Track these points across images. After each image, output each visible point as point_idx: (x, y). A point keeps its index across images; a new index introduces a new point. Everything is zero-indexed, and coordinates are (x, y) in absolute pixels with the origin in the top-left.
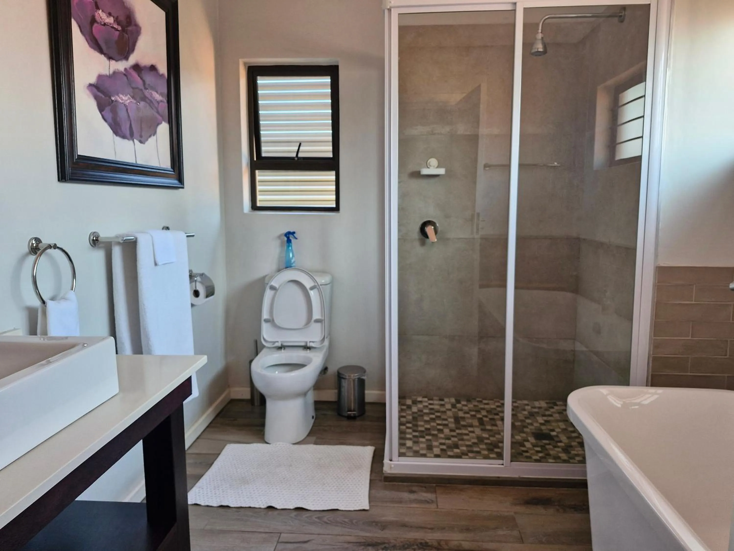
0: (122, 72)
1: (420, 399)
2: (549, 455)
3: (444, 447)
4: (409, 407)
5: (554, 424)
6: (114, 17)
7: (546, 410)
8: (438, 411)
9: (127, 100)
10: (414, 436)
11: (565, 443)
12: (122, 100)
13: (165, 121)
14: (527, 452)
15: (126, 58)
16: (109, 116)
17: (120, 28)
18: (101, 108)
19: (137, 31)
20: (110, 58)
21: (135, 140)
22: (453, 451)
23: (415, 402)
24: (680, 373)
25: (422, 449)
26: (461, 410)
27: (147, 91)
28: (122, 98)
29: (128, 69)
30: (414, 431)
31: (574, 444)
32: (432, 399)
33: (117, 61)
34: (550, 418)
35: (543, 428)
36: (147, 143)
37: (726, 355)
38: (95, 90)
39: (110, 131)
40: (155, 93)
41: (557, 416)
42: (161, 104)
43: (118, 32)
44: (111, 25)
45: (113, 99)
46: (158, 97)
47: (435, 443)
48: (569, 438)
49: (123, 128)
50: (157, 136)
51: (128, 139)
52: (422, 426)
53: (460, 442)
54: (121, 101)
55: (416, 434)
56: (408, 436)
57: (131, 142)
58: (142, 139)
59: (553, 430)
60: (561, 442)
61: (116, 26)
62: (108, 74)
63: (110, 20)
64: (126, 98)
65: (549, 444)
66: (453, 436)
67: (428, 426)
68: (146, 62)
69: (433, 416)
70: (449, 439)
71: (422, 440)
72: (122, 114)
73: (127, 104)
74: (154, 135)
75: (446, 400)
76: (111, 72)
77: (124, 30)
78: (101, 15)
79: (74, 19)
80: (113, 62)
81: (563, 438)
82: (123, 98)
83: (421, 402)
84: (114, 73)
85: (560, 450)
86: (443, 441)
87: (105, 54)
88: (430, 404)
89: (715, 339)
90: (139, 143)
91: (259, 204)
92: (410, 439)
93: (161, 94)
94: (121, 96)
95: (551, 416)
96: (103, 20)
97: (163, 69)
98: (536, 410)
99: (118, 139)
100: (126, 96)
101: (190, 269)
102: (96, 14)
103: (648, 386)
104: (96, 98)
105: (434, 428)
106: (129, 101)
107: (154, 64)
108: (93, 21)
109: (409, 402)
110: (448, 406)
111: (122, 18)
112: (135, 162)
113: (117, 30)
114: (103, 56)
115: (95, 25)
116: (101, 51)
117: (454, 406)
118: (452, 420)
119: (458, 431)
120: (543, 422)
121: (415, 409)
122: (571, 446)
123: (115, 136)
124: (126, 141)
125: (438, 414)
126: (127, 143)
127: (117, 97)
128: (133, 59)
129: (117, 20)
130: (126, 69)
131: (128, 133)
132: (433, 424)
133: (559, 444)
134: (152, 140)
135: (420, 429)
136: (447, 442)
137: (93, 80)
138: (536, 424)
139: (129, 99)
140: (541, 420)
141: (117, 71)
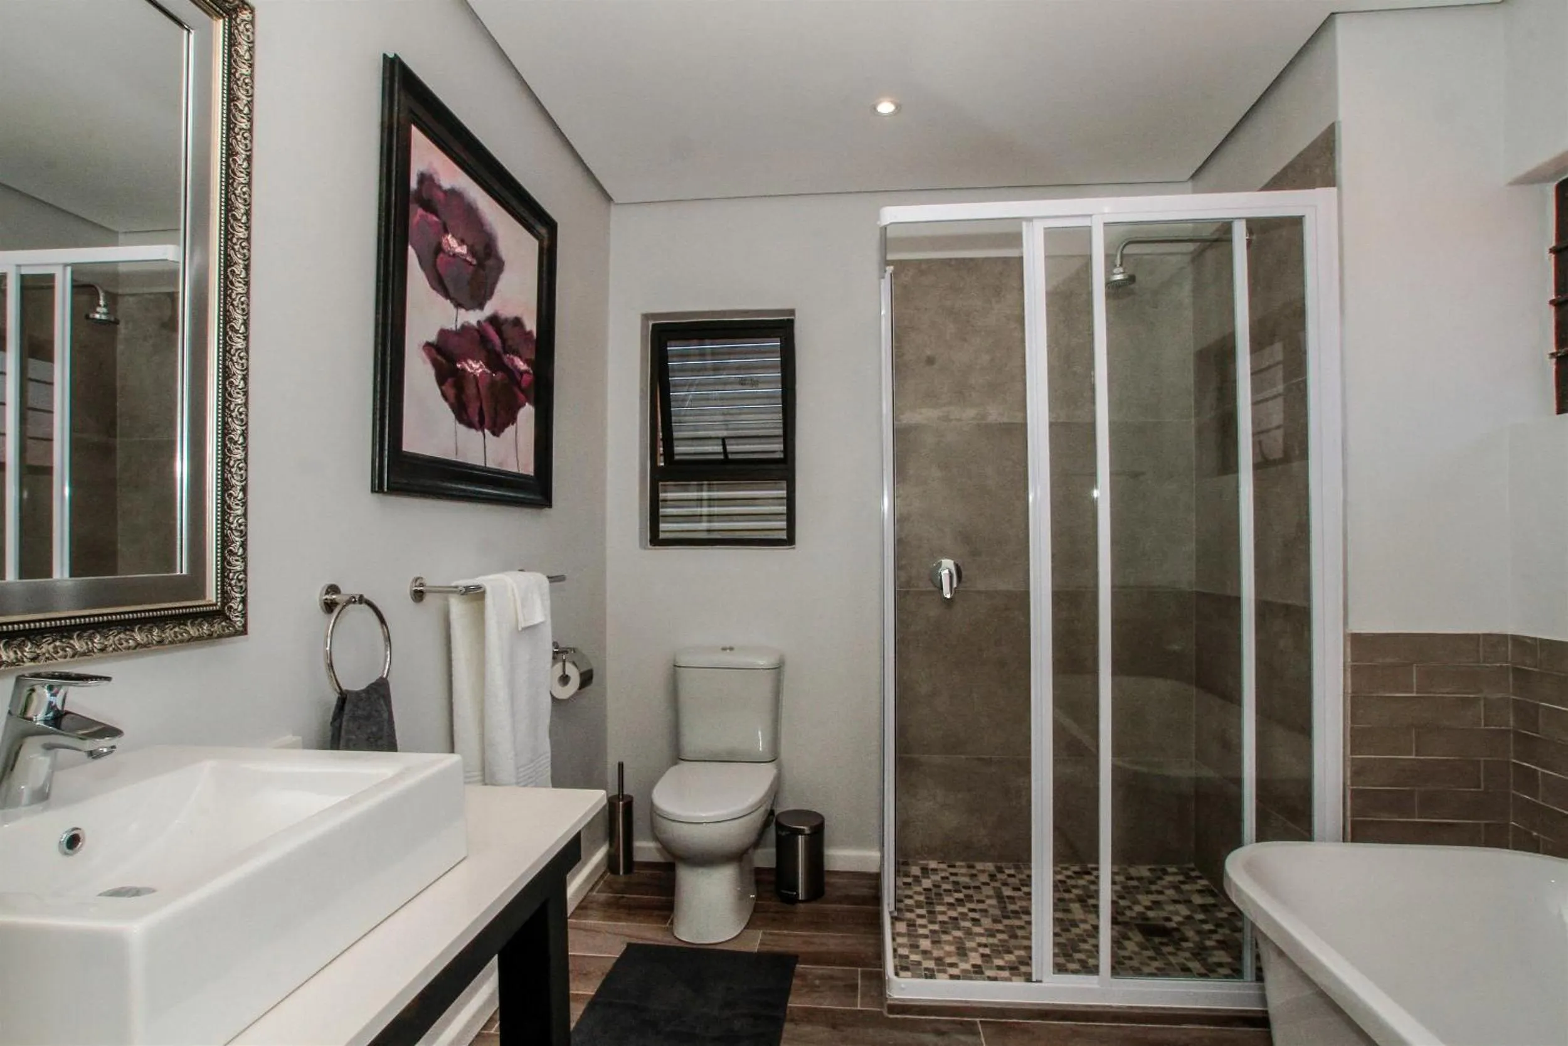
0: (473, 326)
1: (933, 864)
2: (1170, 964)
3: (987, 951)
4: (917, 879)
5: (1171, 908)
6: (468, 246)
7: (1152, 882)
8: (968, 888)
9: (478, 369)
10: (933, 932)
11: (1194, 942)
12: (471, 367)
13: (530, 403)
14: (1130, 958)
15: (481, 306)
16: (451, 392)
17: (475, 262)
18: (441, 380)
19: (500, 266)
20: (458, 305)
21: (486, 431)
22: (1003, 958)
23: (925, 870)
24: (1399, 818)
25: (949, 954)
26: (1005, 884)
27: (508, 355)
28: (471, 365)
29: (484, 324)
30: (932, 922)
31: (1209, 943)
32: (953, 866)
33: (467, 310)
34: (1160, 898)
35: (1151, 914)
36: (503, 435)
37: (1479, 787)
38: (434, 351)
39: (451, 416)
40: (519, 360)
41: (1170, 892)
42: (525, 376)
43: (471, 267)
44: (464, 257)
45: (459, 366)
46: (522, 365)
47: (970, 944)
48: (1199, 932)
49: (470, 410)
50: (517, 425)
51: (477, 429)
52: (944, 913)
53: (1013, 942)
54: (469, 370)
55: (936, 927)
56: (921, 931)
57: (480, 433)
58: (496, 430)
59: (1168, 919)
60: (1186, 940)
61: (469, 259)
62: (454, 329)
63: (462, 250)
64: (478, 366)
65: (1166, 944)
66: (999, 931)
67: (954, 914)
68: (508, 312)
69: (960, 896)
70: (993, 936)
71: (945, 937)
72: (471, 390)
73: (478, 375)
74: (513, 424)
75: (979, 866)
76: (459, 326)
77: (481, 265)
78: (452, 242)
79: (413, 247)
80: (462, 311)
81: (1190, 934)
82: (474, 366)
83: (934, 870)
84: (463, 327)
85: (1187, 955)
86: (983, 940)
87: (452, 299)
88: (952, 874)
89: (1457, 758)
90: (491, 436)
91: (662, 536)
92: (926, 937)
93: (526, 361)
94: (470, 362)
95: (1160, 893)
96: (452, 249)
97: (531, 325)
98: (1135, 883)
99: (462, 428)
100: (478, 362)
101: (555, 640)
102: (444, 241)
103: (1347, 842)
104: (435, 364)
105: (964, 916)
106: (480, 370)
107: (519, 316)
108: (439, 249)
109: (915, 870)
110: (984, 878)
111: (479, 248)
112: (483, 465)
113: (470, 264)
114: (449, 301)
115: (441, 255)
116: (447, 295)
117: (992, 877)
118: (993, 902)
119: (1006, 922)
120: (1149, 904)
121: (927, 883)
122: (1205, 948)
123: (457, 422)
124: (473, 431)
125: (970, 892)
126: (475, 435)
127: (463, 363)
128: (489, 309)
129: (472, 251)
130: (479, 322)
131: (476, 419)
132: (961, 909)
133: (1185, 945)
134: (510, 431)
135: (941, 918)
136: (991, 940)
137: (433, 337)
138: (1138, 908)
139: (481, 367)
140: (1145, 900)
141: (466, 324)
